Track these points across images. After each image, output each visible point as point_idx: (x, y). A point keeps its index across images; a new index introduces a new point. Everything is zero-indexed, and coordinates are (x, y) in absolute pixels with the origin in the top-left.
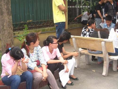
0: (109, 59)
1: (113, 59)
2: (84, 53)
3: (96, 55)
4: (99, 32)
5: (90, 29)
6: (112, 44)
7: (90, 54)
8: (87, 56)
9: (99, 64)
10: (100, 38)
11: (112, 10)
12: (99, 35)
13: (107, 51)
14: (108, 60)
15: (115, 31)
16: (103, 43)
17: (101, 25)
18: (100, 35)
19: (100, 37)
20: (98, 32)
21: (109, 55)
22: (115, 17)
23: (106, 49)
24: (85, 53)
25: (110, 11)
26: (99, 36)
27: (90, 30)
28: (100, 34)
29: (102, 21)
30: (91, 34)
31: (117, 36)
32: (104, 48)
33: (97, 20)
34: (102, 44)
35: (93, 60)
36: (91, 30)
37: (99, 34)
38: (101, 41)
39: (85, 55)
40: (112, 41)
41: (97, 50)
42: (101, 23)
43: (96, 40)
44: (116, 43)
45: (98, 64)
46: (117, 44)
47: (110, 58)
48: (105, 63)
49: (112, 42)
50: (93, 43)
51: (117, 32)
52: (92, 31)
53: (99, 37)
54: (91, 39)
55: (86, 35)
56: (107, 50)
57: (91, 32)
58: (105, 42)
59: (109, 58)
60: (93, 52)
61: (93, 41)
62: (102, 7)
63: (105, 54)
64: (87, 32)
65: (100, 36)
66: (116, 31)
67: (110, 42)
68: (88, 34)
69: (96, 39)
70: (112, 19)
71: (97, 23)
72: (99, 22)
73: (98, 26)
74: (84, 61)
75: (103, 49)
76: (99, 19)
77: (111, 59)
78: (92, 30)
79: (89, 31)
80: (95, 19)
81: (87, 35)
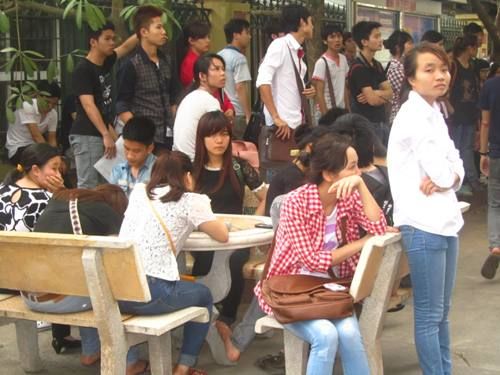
0: (127, 333)
1: (143, 332)
2: (6, 313)
3: (63, 317)
4: (73, 206)
5: (30, 192)
6: (134, 257)
7: (33, 314)
8: (25, 327)
9: (87, 366)
10: (81, 231)
11: (157, 94)
12: (75, 217)
13: (113, 296)
14: (123, 339)
15: (150, 194)
16: (89, 256)
17: (101, 171)
18: (78, 220)
19: (77, 229)
20: (71, 202)
21: (123, 313)
22: (168, 129)
23: (109, 286)
24: (9, 316)
25: (148, 98)
26: (76, 223)
27: (31, 197)
28: (77, 214)
29: (104, 147)
30: (34, 214)
31: (158, 222)
32: (98, 281)
33: (80, 144)
34: (84, 263)
35: (63, 350)
36: (33, 194)
37: (74, 212)
38: (82, 249)
39: (17, 321)
40: (128, 245)
41: (65, 296)
42: (100, 157)
43: (55, 243)
44: (155, 252)
45: (84, 365)
46: (159, 260)
47: (130, 330)
48: (106, 352)
49: (129, 250)
50: (44, 257)
51: (157, 202)
52: (40, 202)
53: (74, 227)
54: (32, 242)
55: (9, 223)
56: (111, 288)
57: (36, 204)
58: (100, 250)
59: (125, 329)
60: (50, 302)
61: (45, 247)
62: (102, 79)
63: (103, 309)
64: (15, 205)
65: (79, 225)
66: (157, 197)
67: (123, 250)
68: (20, 214)
69: (53, 240)
70: (156, 139)
71: (83, 161)
72: (94, 155)
73: (85, 172)
74: (13, 359)
75: (91, 285)
76: (92, 138)
77: (136, 331)
78: (38, 196)
79: (24, 199)
80: (72, 139)
81: (16, 222)
